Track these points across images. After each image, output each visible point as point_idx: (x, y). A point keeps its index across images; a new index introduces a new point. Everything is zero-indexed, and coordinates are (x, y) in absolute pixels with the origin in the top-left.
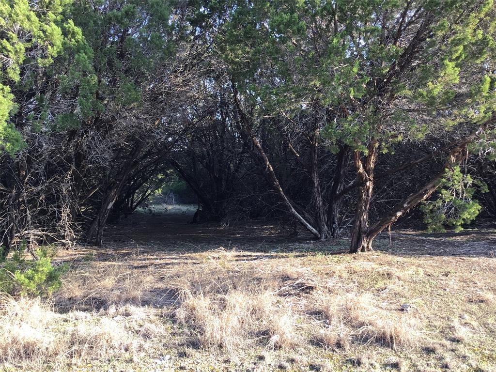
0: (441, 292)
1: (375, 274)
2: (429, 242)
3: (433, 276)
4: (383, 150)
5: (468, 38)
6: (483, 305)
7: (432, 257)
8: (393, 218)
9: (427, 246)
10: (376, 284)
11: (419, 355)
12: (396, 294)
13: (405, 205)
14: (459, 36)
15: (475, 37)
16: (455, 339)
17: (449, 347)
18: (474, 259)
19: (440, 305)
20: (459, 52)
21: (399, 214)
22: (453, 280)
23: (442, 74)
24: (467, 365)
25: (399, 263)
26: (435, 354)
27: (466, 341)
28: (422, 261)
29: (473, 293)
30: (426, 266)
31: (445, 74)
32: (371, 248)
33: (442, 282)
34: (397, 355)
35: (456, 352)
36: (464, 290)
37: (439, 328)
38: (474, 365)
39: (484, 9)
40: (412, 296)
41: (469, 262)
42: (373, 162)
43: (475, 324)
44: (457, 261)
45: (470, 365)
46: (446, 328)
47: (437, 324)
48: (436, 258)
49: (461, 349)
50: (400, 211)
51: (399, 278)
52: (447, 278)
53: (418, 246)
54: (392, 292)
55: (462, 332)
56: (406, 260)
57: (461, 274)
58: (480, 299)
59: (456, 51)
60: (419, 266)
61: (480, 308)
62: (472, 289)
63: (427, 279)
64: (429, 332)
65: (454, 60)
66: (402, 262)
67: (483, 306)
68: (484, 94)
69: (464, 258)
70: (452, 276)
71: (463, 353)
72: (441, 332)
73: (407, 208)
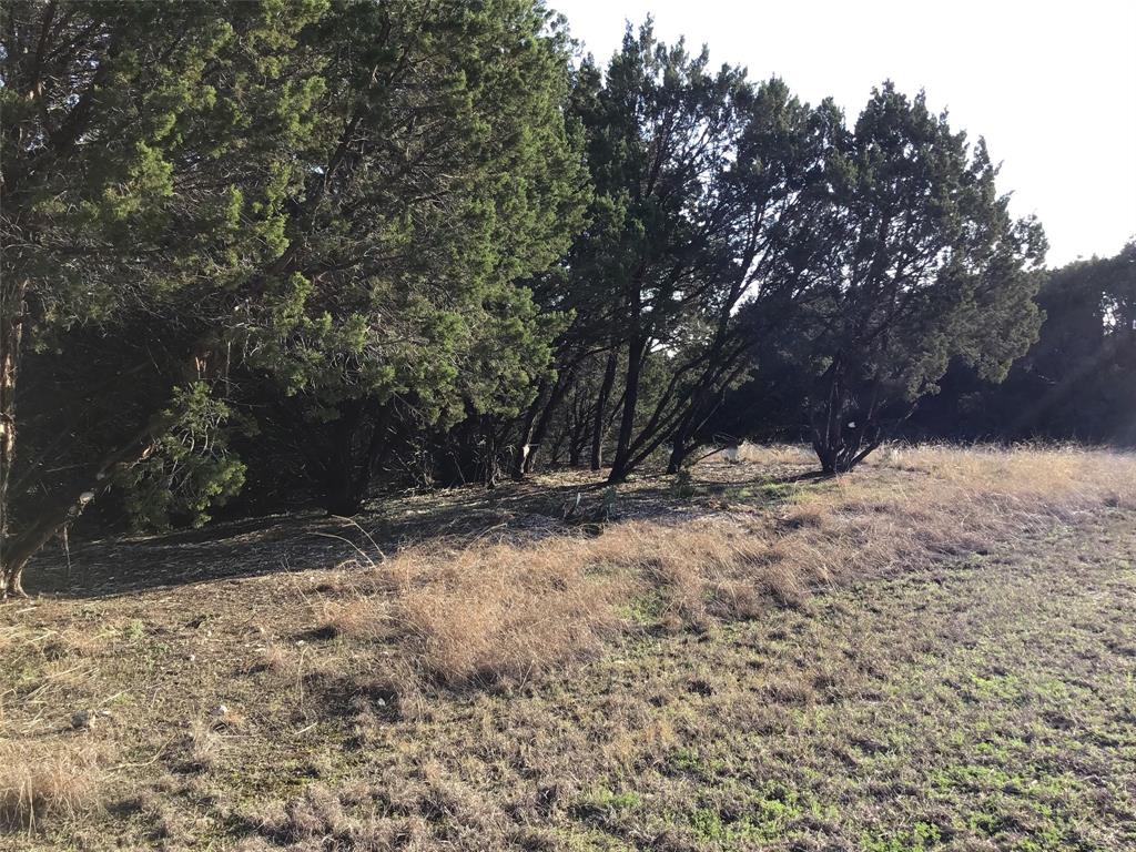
0: (177, 665)
1: (19, 654)
2: (176, 554)
3: (164, 632)
4: (35, 343)
5: (184, 98)
6: (263, 676)
7: (170, 590)
8: (73, 509)
9: (168, 565)
10: (19, 678)
11: (101, 826)
12: (65, 693)
13: (100, 476)
14: (166, 91)
15: (202, 100)
16: (190, 765)
17: (175, 787)
18: (261, 579)
19: (170, 696)
20: (169, 127)
21: (86, 498)
22: (210, 633)
23: (135, 173)
24: (209, 816)
25: (88, 614)
26: (141, 812)
27: (216, 761)
28: (145, 602)
29: (247, 653)
30: (152, 613)
31: (142, 173)
32: (20, 588)
33: (182, 642)
34: (47, 841)
35: (190, 794)
36: (229, 650)
37: (159, 749)
38: (225, 812)
39: (214, 42)
40: (106, 690)
41: (249, 586)
42: (11, 374)
43: (240, 720)
44: (225, 589)
45: (217, 815)
46: (176, 745)
47: (157, 740)
48: (179, 590)
49: (202, 784)
50: (89, 491)
51: (79, 652)
52: (197, 631)
53: (148, 568)
54: (57, 690)
55: (210, 745)
56: (106, 605)
57: (228, 617)
58: (260, 663)
59: (162, 124)
60: (137, 614)
61: (257, 682)
62: (247, 645)
63: (148, 641)
64: (135, 764)
65: (159, 144)
66: (96, 612)
67: (264, 678)
68: (231, 225)
69: (241, 580)
70: (207, 625)
71: (206, 791)
72: (162, 758)
73: (103, 483)
